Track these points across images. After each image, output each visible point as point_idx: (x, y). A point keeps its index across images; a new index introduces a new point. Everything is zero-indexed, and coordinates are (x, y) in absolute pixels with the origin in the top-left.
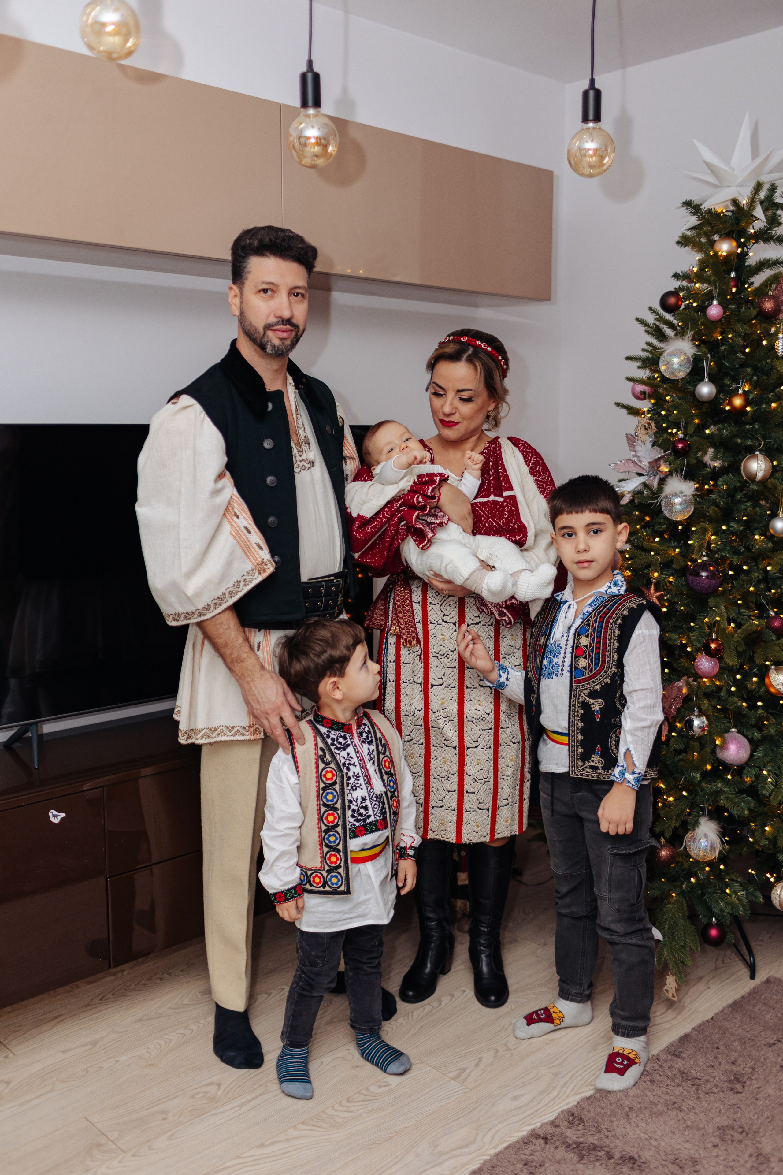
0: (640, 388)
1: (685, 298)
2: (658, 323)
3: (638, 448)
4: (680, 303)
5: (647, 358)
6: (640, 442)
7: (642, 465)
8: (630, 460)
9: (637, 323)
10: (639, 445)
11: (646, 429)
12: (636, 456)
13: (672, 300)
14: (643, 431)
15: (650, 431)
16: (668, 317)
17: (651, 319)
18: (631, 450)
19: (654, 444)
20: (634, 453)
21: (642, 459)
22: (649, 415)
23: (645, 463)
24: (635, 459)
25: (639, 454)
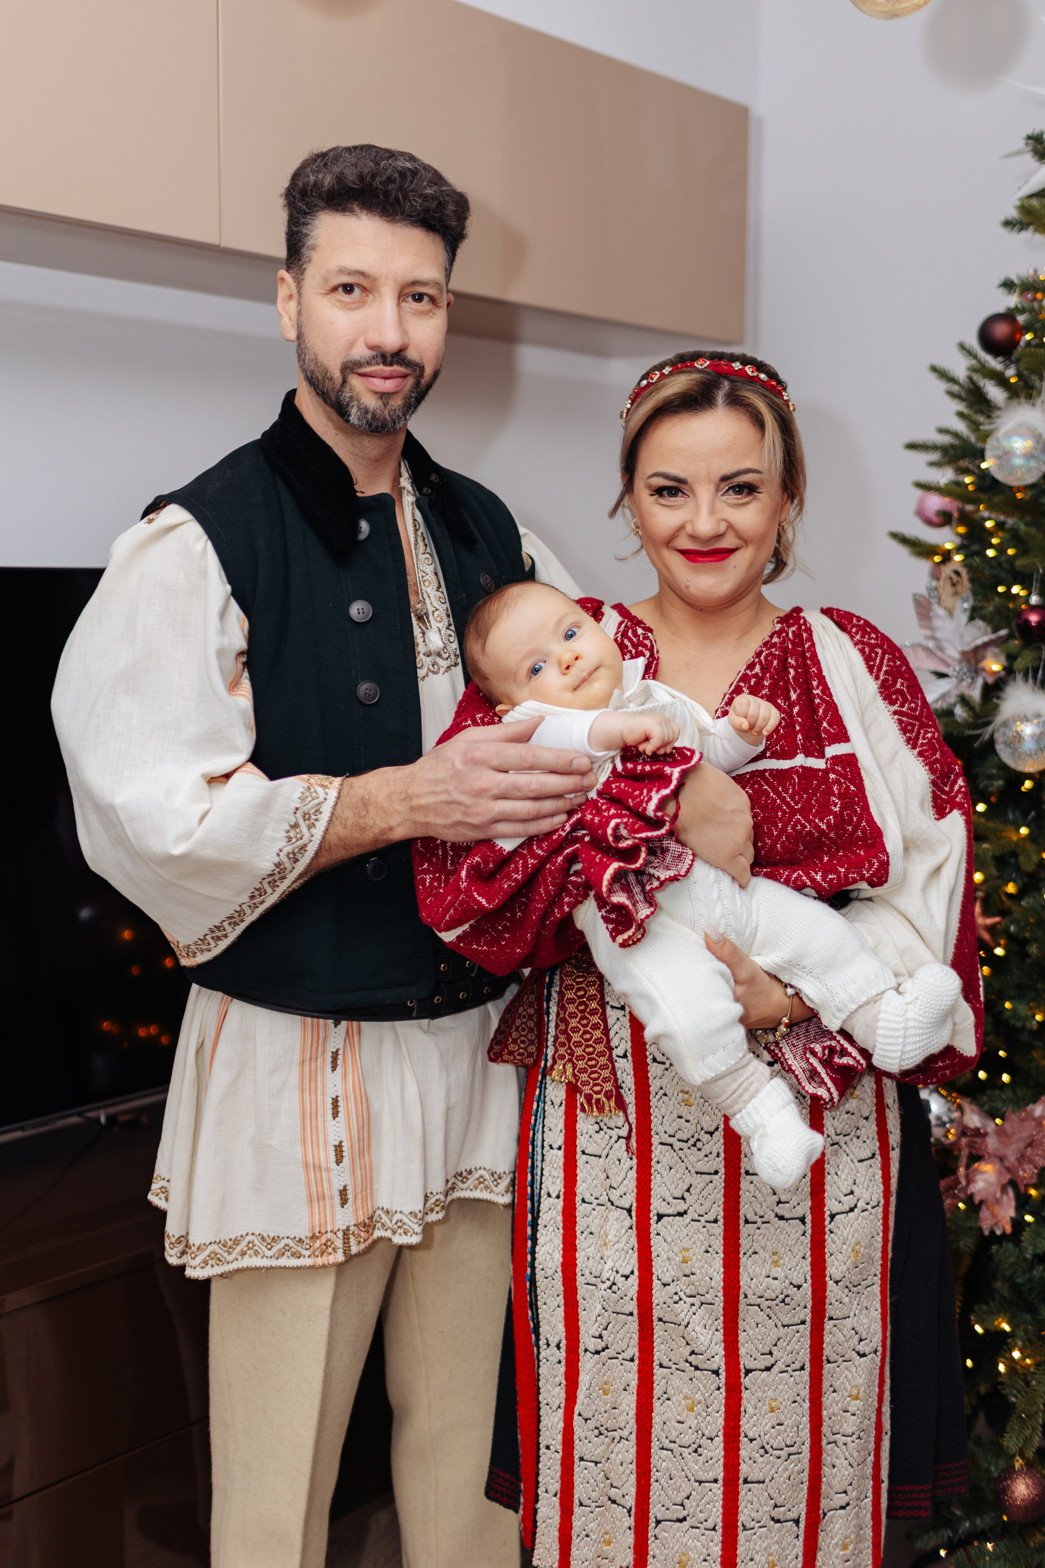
0: (936, 503)
1: (1026, 329)
2: (975, 377)
3: (937, 623)
4: (1018, 336)
5: (952, 446)
6: (941, 612)
7: (943, 656)
8: (919, 645)
9: (932, 377)
10: (938, 617)
11: (954, 585)
12: (933, 638)
13: (1001, 330)
14: (949, 589)
15: (959, 588)
16: (994, 363)
17: (960, 368)
18: (922, 627)
19: (974, 614)
20: (928, 632)
21: (945, 645)
22: (958, 558)
23: (953, 652)
24: (931, 644)
25: (939, 635)
